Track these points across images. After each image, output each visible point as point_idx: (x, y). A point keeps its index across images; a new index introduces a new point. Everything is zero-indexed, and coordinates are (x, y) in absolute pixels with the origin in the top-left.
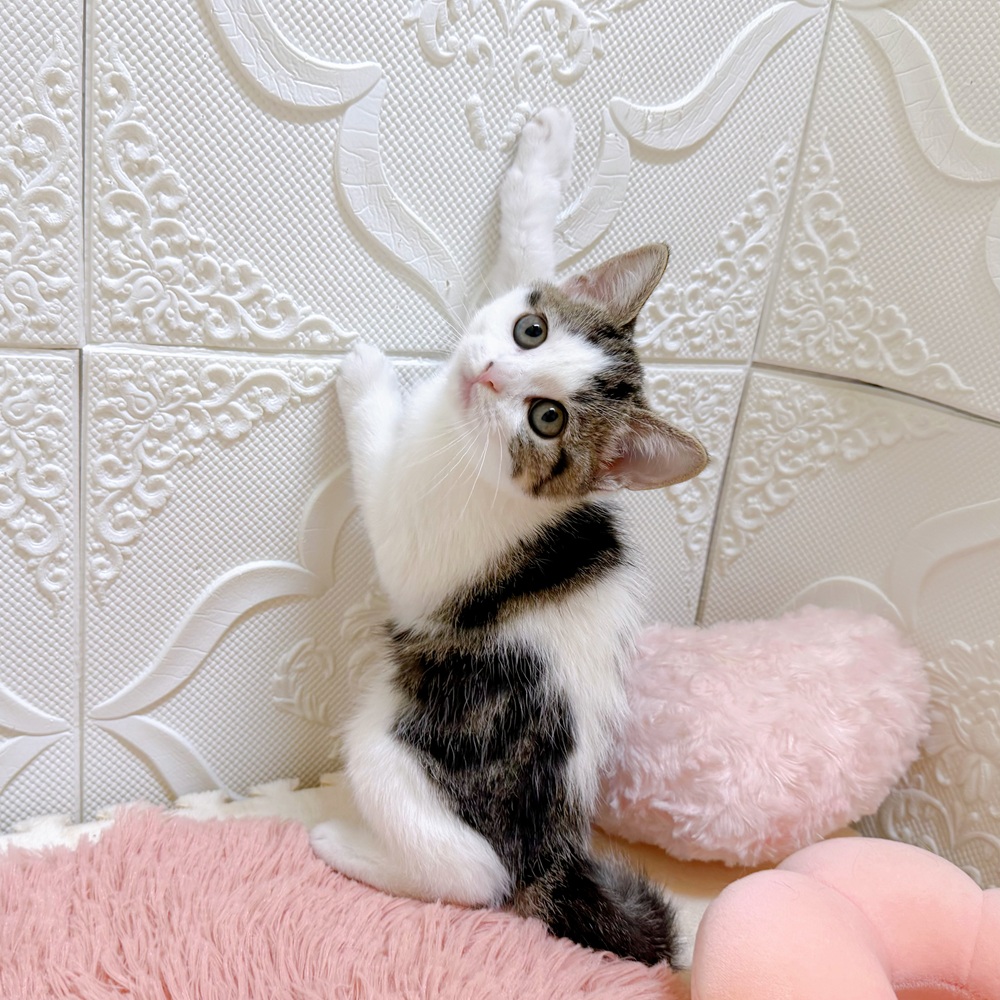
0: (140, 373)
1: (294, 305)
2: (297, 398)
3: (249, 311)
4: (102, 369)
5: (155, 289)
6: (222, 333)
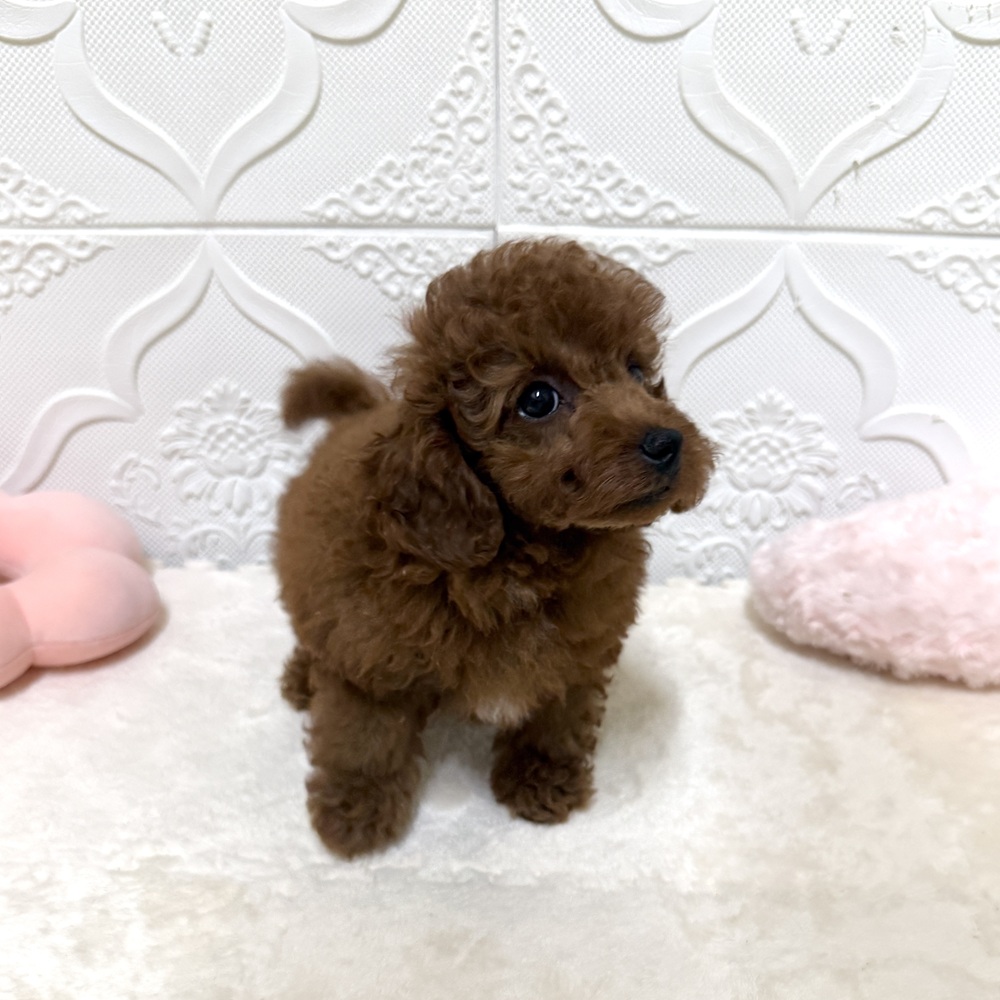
1: (647, 189)
3: (613, 197)
5: (544, 182)
6: (593, 213)
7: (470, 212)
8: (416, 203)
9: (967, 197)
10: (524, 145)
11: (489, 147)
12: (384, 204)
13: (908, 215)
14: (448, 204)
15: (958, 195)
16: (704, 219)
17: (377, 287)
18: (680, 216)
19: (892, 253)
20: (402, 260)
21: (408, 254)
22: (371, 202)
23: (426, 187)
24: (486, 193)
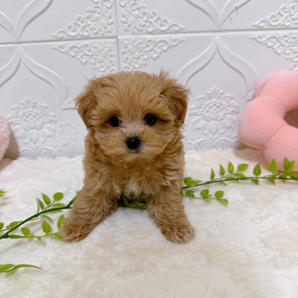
0: (131, 42)
1: (168, 20)
2: (171, 46)
3: (156, 24)
4: (122, 42)
5: (133, 20)
6: (150, 30)
7: (108, 32)
8: (89, 30)
9: (273, 16)
10: (125, 8)
11: (113, 9)
12: (79, 31)
13: (255, 24)
14: (100, 30)
15: (270, 16)
16: (188, 29)
17: (78, 60)
18: (180, 29)
19: (251, 37)
20: (86, 50)
21: (88, 48)
22: (74, 31)
23: (92, 24)
24: (113, 25)
